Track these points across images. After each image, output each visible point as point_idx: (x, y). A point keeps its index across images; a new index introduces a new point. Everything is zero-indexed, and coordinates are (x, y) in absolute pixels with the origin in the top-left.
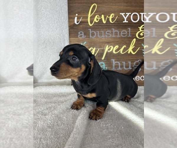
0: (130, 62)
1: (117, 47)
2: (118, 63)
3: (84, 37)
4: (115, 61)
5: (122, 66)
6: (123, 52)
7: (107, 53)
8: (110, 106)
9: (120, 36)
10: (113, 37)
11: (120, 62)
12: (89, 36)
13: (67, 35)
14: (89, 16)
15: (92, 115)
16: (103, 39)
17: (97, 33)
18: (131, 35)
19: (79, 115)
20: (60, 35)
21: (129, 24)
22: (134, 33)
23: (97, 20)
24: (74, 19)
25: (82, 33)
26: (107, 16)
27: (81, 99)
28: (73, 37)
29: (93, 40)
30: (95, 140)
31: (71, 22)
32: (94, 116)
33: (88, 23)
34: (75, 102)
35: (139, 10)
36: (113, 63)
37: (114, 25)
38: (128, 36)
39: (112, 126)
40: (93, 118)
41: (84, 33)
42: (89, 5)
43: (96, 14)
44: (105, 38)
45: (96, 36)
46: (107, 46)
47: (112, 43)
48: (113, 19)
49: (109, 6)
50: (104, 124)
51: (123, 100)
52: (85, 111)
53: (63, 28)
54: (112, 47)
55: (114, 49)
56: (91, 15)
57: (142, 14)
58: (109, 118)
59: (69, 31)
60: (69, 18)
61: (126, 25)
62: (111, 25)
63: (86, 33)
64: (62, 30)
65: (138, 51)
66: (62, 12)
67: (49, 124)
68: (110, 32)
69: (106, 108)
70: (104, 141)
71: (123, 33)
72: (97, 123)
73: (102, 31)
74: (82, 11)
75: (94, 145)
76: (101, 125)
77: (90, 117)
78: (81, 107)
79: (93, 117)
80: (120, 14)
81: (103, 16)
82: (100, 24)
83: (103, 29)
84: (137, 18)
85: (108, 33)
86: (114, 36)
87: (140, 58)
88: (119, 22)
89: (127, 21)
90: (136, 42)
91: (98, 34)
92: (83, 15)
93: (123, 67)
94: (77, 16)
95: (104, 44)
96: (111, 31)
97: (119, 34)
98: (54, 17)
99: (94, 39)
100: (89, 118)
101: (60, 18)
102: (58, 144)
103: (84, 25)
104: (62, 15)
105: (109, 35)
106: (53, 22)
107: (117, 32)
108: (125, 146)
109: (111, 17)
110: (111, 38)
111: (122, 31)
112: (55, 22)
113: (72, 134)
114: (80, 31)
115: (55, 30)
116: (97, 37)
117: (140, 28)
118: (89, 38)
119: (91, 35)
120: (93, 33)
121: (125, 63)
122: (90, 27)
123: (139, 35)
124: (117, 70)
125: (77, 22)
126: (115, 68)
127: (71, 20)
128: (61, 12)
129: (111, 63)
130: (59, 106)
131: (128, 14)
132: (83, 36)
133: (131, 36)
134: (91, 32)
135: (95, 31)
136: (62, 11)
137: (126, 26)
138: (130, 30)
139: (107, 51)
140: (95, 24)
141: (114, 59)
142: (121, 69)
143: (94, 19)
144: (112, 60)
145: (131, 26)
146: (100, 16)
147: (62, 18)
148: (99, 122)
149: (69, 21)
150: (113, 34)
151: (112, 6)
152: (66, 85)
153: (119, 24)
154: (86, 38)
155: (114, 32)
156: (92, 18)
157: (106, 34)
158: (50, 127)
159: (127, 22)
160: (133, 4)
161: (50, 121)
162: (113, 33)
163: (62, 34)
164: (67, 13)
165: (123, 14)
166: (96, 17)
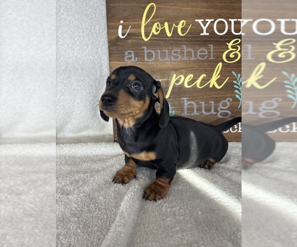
0: (213, 103)
1: (191, 76)
2: (192, 104)
3: (135, 59)
4: (187, 100)
5: (199, 110)
6: (200, 86)
7: (174, 87)
8: (179, 176)
9: (195, 59)
10: (184, 61)
11: (195, 102)
12: (144, 58)
13: (107, 56)
14: (143, 23)
15: (148, 192)
16: (167, 64)
17: (157, 52)
18: (213, 57)
19: (126, 193)
20: (94, 56)
21: (211, 37)
22: (218, 54)
23: (157, 30)
24: (118, 28)
25: (131, 53)
26: (174, 24)
27: (130, 165)
28: (116, 61)
29: (149, 64)
30: (152, 236)
31: (112, 34)
32: (152, 193)
33: (141, 36)
34: (120, 171)
35: (228, 13)
36: (184, 103)
37: (185, 39)
38: (209, 59)
39: (181, 210)
40: (149, 198)
41: (134, 53)
42: (143, 5)
43: (155, 20)
44: (170, 61)
45: (155, 58)
46: (175, 75)
47: (183, 70)
48: (183, 30)
49: (177, 7)
50: (168, 207)
51: (202, 166)
52: (137, 187)
53: (98, 44)
54: (183, 77)
55: (185, 80)
56: (147, 23)
57: (233, 21)
58: (178, 197)
59: (109, 51)
60: (109, 27)
61: (206, 39)
62: (181, 39)
63: (138, 53)
64: (97, 49)
65: (226, 82)
66: (96, 17)
67: (74, 209)
68: (179, 51)
69: (173, 181)
70: (168, 236)
71: (202, 54)
72: (157, 205)
73: (165, 51)
74: (130, 15)
75: (150, 244)
76: (164, 209)
77: (146, 196)
78: (130, 179)
79: (149, 196)
80: (196, 20)
81: (166, 24)
82: (162, 39)
83: (166, 47)
84: (225, 27)
85: (175, 52)
86: (185, 58)
87: (229, 95)
88: (193, 34)
89: (207, 32)
90: (223, 69)
91: (159, 54)
92: (132, 23)
93: (201, 110)
94: (122, 25)
95: (168, 72)
96: (181, 49)
97: (194, 55)
98: (82, 26)
99: (152, 64)
100: (144, 197)
101: (93, 28)
102: (90, 244)
103: (136, 39)
104: (97, 22)
105: (177, 57)
106: (80, 34)
107: (191, 52)
108: (202, 244)
109: (180, 27)
110: (181, 61)
111: (200, 50)
112: (84, 34)
113: (113, 226)
114: (127, 50)
115: (85, 48)
116: (156, 60)
117: (230, 45)
118: (144, 61)
119: (147, 56)
120: (151, 53)
121: (205, 104)
122: (146, 44)
123: (228, 57)
124: (192, 116)
125: (123, 35)
126: (187, 113)
127: (113, 31)
128: (94, 17)
129: (182, 104)
130: (92, 179)
131: (210, 21)
132: (133, 58)
133: (214, 59)
134: (146, 52)
135: (153, 50)
136: (97, 15)
137: (205, 41)
138: (212, 48)
139: (174, 84)
140: (153, 38)
141: (187, 97)
142: (198, 114)
143: (151, 30)
144: (182, 99)
145: (215, 41)
146: (162, 24)
147: (97, 27)
148: (160, 204)
149: (108, 33)
150: (184, 56)
151: (182, 8)
152: (105, 142)
153: (194, 38)
154: (138, 61)
155: (185, 51)
156: (149, 27)
157: (171, 55)
158: (75, 215)
159: (208, 34)
160: (218, 4)
161: (76, 204)
162: (184, 53)
163: (96, 54)
164: (106, 18)
165: (200, 21)
166: (155, 25)
